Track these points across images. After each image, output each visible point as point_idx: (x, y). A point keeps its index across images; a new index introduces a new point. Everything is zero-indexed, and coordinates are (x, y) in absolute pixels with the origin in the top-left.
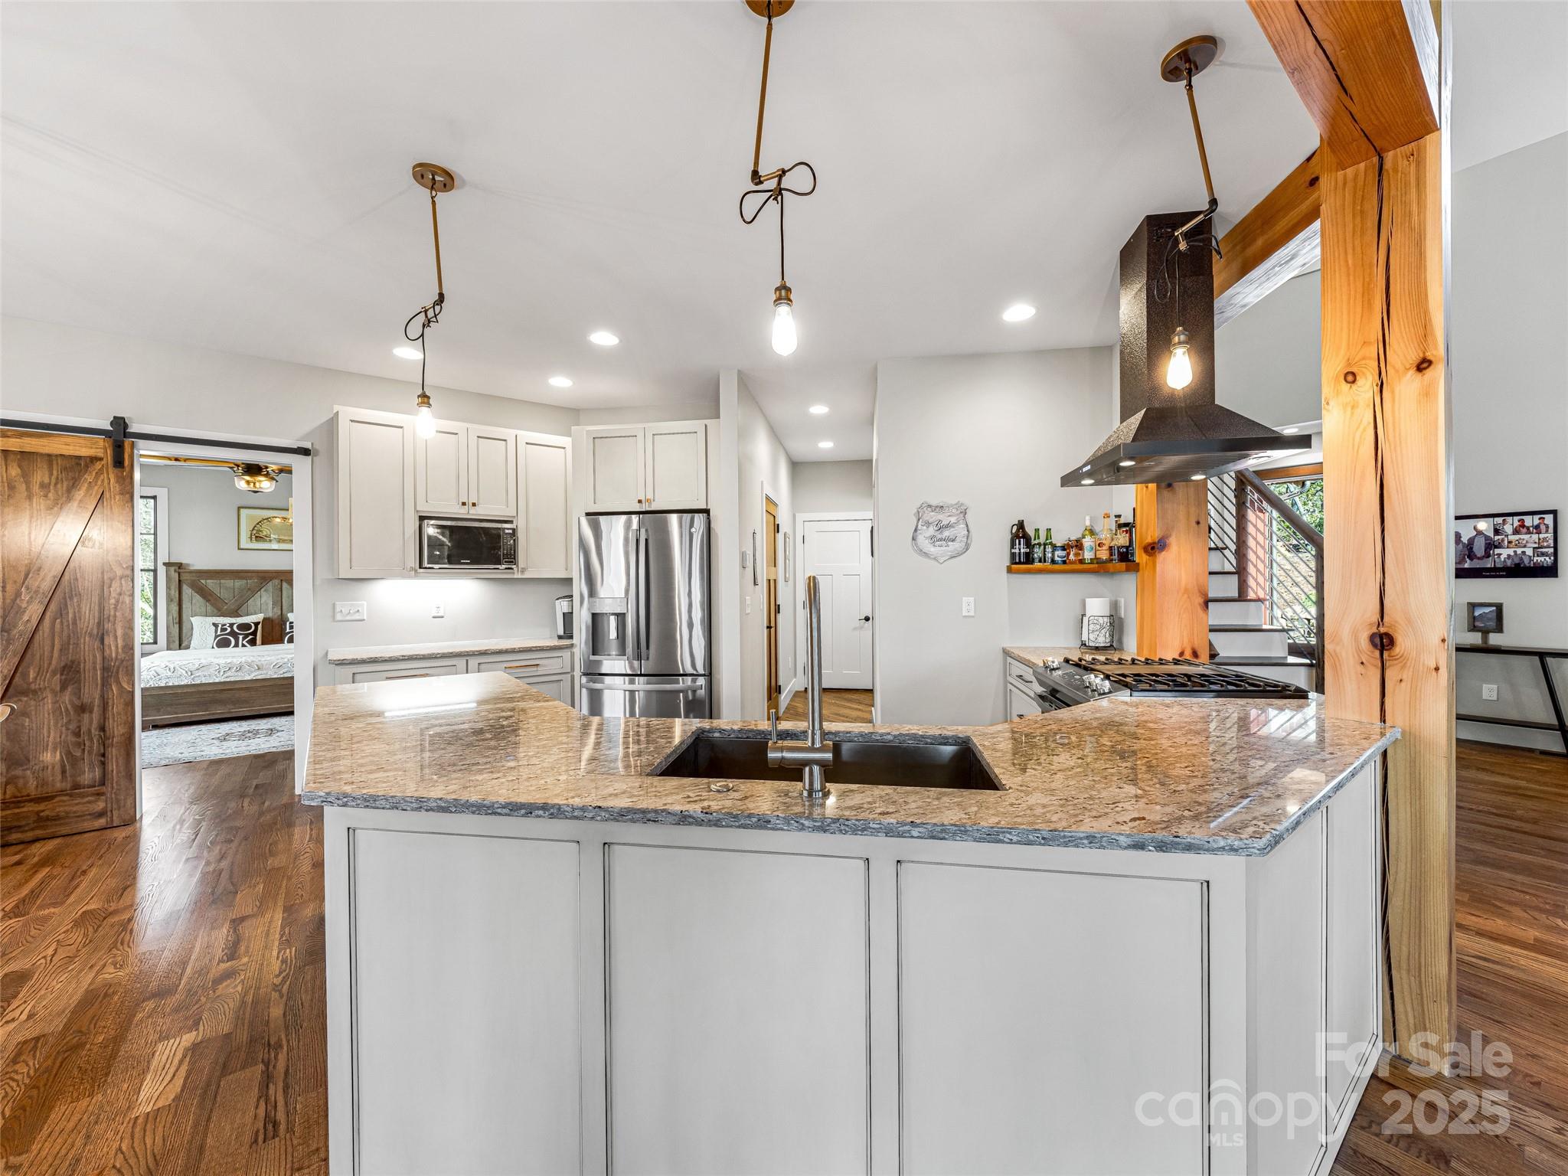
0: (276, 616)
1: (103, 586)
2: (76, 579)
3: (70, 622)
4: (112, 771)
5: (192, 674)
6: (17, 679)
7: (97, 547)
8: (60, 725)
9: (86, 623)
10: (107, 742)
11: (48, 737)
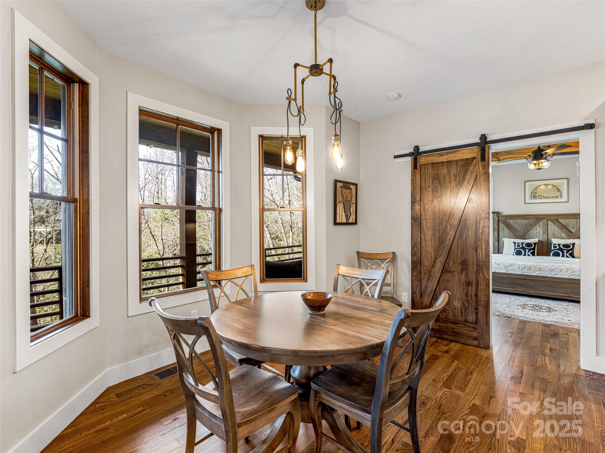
1: (477, 222)
2: (466, 220)
3: (464, 241)
4: (480, 319)
6: (446, 265)
7: (474, 203)
8: (460, 290)
9: (470, 242)
10: (478, 303)
11: (456, 294)
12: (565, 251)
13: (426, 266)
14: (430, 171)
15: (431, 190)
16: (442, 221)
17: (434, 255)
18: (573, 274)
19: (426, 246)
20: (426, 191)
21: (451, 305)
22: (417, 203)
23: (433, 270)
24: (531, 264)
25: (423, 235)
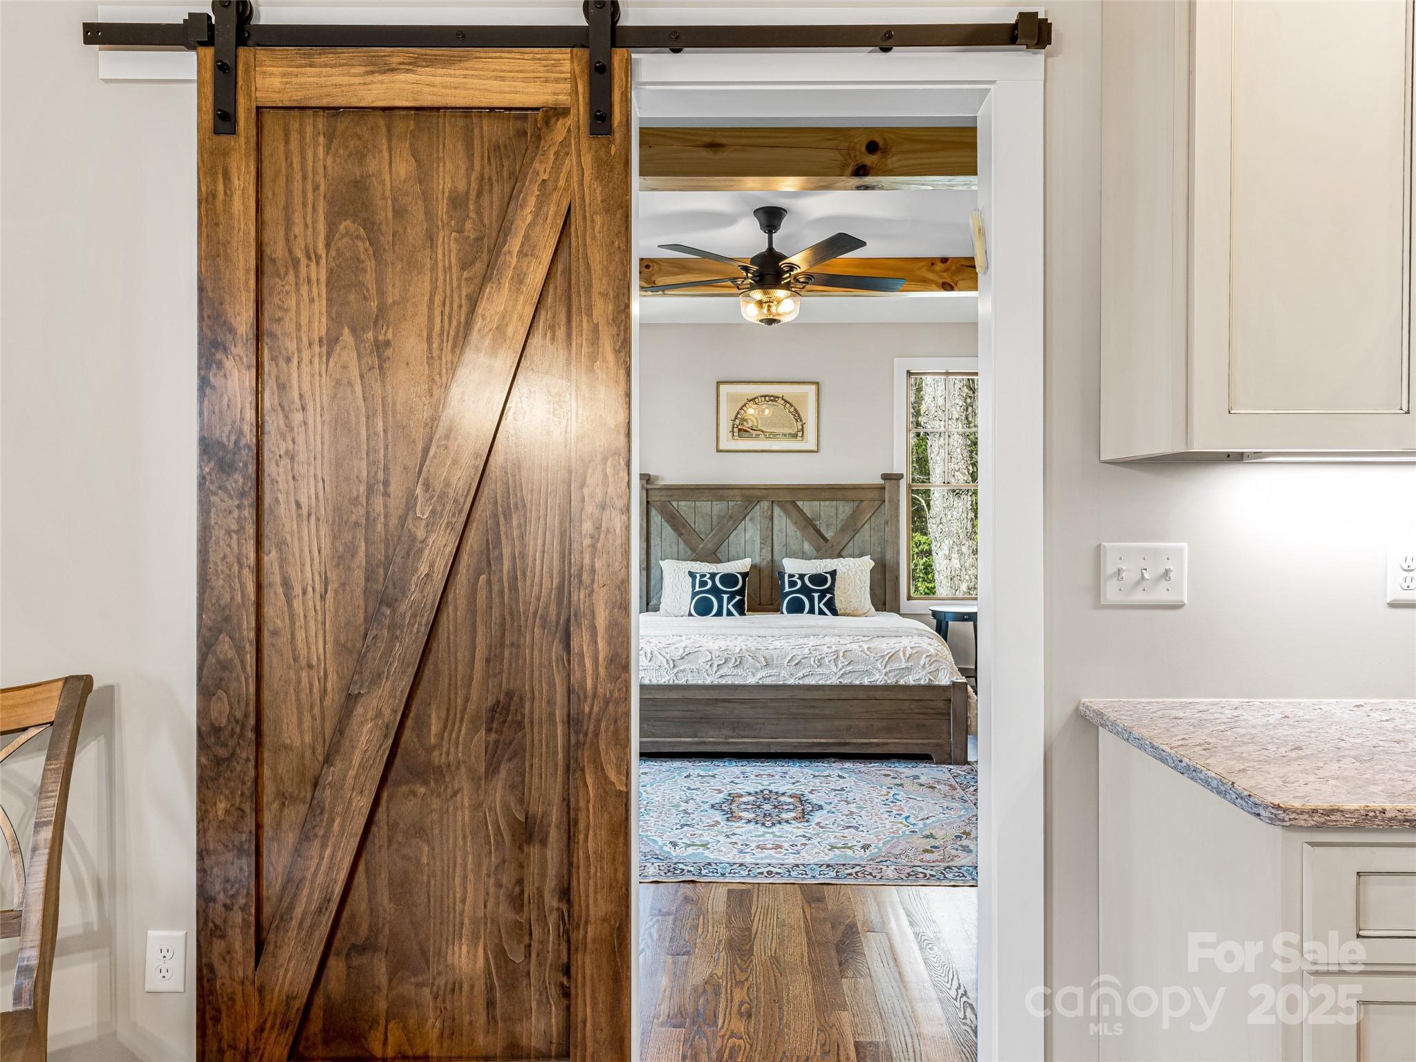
0: (765, 563)
1: (570, 482)
3: (506, 584)
4: (584, 1022)
5: (674, 666)
6: (407, 734)
8: (484, 872)
9: (536, 589)
10: (573, 936)
11: (464, 901)
12: (816, 595)
13: (288, 748)
14: (315, 154)
15: (323, 278)
16: (386, 468)
17: (340, 678)
18: (849, 668)
19: (293, 622)
20: (291, 277)
21: (433, 969)
22: (238, 350)
23: (331, 775)
24: (744, 647)
25: (271, 558)
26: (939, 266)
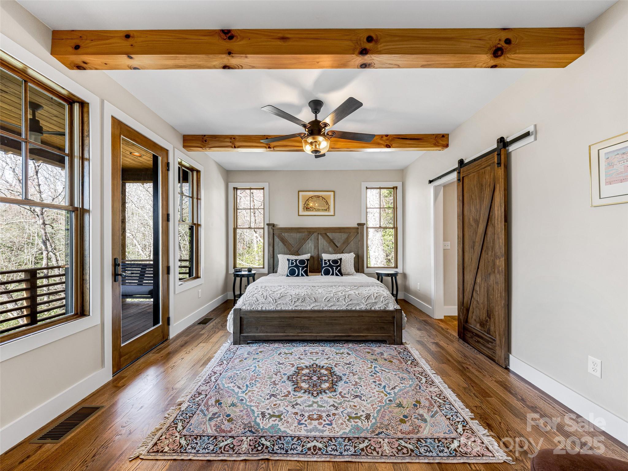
0: (315, 256)
5: (276, 302)
12: (334, 268)
18: (350, 303)
24: (306, 293)
26: (385, 138)
